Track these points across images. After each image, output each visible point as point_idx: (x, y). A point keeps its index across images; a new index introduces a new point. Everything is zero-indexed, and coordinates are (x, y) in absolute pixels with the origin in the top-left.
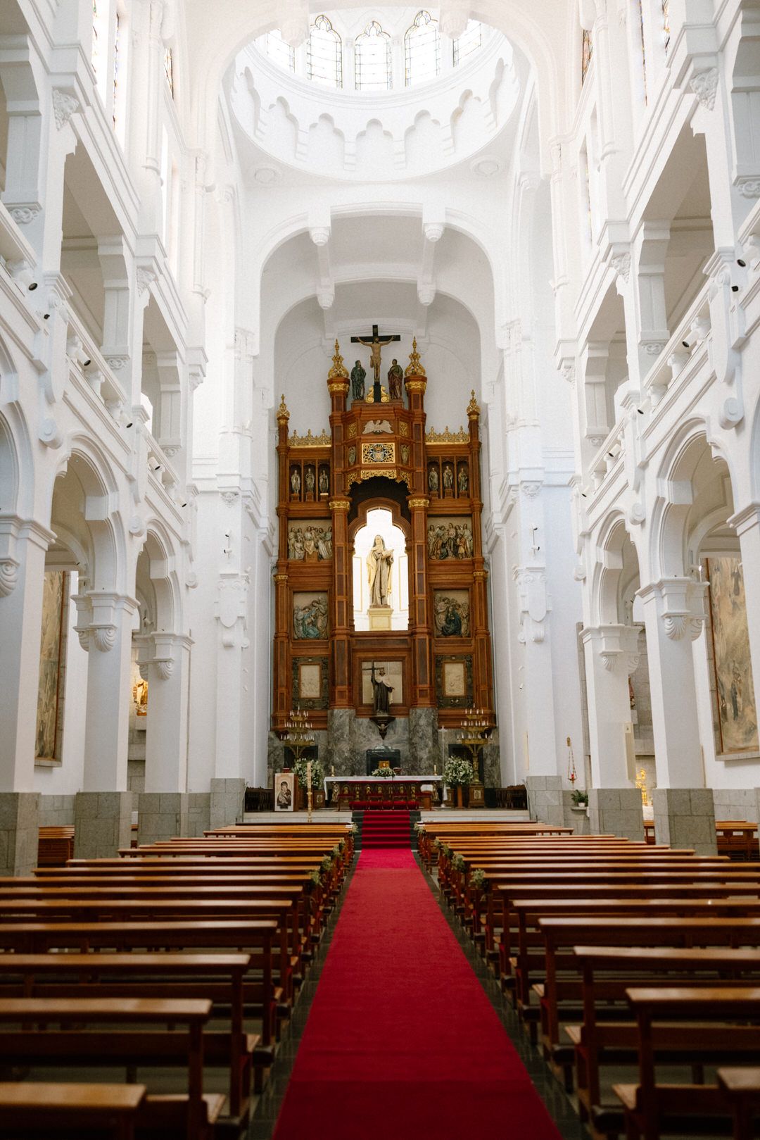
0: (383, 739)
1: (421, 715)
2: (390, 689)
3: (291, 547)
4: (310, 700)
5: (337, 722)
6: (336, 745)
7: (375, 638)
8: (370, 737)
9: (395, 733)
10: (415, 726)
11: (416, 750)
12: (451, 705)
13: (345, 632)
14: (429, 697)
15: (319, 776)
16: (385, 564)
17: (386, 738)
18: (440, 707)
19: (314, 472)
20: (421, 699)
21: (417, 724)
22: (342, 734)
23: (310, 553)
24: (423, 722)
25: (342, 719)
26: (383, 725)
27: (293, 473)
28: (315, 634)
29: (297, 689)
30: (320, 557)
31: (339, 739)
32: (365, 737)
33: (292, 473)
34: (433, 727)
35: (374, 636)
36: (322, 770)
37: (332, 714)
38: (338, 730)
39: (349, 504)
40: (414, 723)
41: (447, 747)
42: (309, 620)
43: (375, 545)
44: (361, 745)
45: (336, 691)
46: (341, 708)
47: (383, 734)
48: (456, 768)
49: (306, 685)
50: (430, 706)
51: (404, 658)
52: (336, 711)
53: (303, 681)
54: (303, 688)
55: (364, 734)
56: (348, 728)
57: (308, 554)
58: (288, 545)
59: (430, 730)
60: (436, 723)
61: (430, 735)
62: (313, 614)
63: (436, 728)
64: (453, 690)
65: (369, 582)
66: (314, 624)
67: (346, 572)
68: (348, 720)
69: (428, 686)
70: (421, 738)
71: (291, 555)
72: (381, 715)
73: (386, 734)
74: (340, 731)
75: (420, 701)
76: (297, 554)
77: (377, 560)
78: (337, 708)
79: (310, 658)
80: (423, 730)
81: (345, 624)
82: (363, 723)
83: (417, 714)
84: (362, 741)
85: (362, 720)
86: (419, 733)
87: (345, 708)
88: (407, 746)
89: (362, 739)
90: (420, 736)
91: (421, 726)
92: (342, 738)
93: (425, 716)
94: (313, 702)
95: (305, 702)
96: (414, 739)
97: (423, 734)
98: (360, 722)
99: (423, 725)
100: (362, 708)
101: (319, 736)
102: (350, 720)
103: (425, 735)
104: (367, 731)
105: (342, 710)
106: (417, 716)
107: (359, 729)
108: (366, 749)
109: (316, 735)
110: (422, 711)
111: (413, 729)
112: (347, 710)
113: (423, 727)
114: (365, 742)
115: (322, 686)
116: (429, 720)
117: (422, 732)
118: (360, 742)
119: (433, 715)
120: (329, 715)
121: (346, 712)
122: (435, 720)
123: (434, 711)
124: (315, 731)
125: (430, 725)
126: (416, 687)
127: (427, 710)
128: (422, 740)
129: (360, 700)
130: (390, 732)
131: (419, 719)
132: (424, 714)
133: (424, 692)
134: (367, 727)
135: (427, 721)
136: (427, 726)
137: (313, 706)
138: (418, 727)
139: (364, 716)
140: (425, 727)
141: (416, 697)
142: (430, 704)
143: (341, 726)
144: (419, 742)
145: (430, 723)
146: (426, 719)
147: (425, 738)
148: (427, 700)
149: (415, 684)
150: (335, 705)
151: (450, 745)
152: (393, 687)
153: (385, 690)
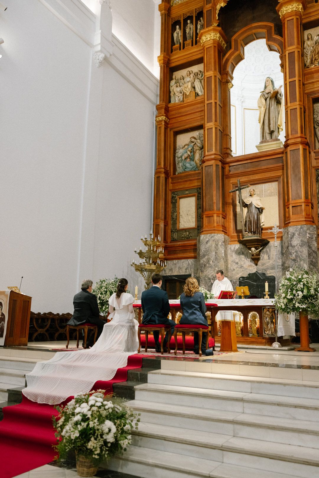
0: (256, 265)
1: (294, 234)
2: (260, 210)
5: (203, 248)
6: (202, 271)
7: (249, 161)
8: (242, 263)
9: (269, 258)
10: (288, 247)
13: (213, 157)
14: (304, 213)
17: (260, 263)
20: (294, 216)
21: (290, 245)
22: (208, 261)
23: (188, 94)
24: (296, 241)
25: (209, 244)
26: (253, 249)
28: (191, 167)
29: (176, 220)
30: (197, 95)
31: (205, 265)
32: (237, 263)
34: (310, 247)
35: (247, 160)
38: (204, 256)
40: (286, 244)
42: (186, 155)
44: (234, 272)
45: (204, 216)
46: (207, 234)
47: (256, 260)
50: (304, 223)
52: (202, 237)
55: (237, 261)
56: (214, 253)
57: (186, 94)
58: (170, 92)
59: (305, 251)
60: (314, 243)
61: (305, 256)
62: (190, 149)
66: (192, 158)
67: (216, 99)
68: (214, 245)
69: (303, 200)
70: (294, 260)
71: (172, 99)
73: (258, 259)
74: (206, 257)
75: (293, 218)
77: (266, 100)
78: (204, 234)
79: (186, 190)
80: (296, 252)
81: (214, 150)
82: (235, 249)
83: (289, 233)
84: (235, 267)
85: (234, 246)
86: (291, 254)
87: (211, 233)
88: (282, 272)
89: (235, 266)
90: (293, 258)
91: (294, 247)
92: (209, 264)
93: (299, 235)
94: (189, 232)
95: (181, 232)
96: (287, 262)
97: (296, 256)
98: (233, 248)
99: (297, 245)
100: (236, 234)
101: (192, 265)
102: (217, 245)
103: (299, 257)
104: (239, 257)
105: (209, 235)
106: (289, 236)
107: (232, 256)
108: (239, 276)
109: (189, 263)
110: (295, 229)
111: (286, 251)
112: (213, 235)
113: (296, 248)
114: (238, 269)
115: (198, 216)
116: (303, 239)
117: (295, 253)
118: (232, 269)
119: (309, 233)
120: (197, 242)
121: (212, 237)
122: (312, 238)
123: (311, 229)
124: (189, 260)
125: (304, 244)
126: (288, 204)
127: (301, 228)
128: (295, 263)
129: (234, 227)
130: (264, 257)
131: (291, 238)
132: (298, 233)
133: (299, 208)
134: (239, 253)
135: (301, 241)
136: (301, 246)
137: (189, 236)
138: (290, 248)
139: (237, 242)
140: (299, 247)
141: (289, 214)
142: (305, 221)
143: (207, 251)
144: (291, 265)
145: (305, 242)
146: (299, 238)
147: (299, 260)
148: (301, 217)
149: (288, 200)
150: (203, 231)
152: (264, 207)
153: (255, 211)
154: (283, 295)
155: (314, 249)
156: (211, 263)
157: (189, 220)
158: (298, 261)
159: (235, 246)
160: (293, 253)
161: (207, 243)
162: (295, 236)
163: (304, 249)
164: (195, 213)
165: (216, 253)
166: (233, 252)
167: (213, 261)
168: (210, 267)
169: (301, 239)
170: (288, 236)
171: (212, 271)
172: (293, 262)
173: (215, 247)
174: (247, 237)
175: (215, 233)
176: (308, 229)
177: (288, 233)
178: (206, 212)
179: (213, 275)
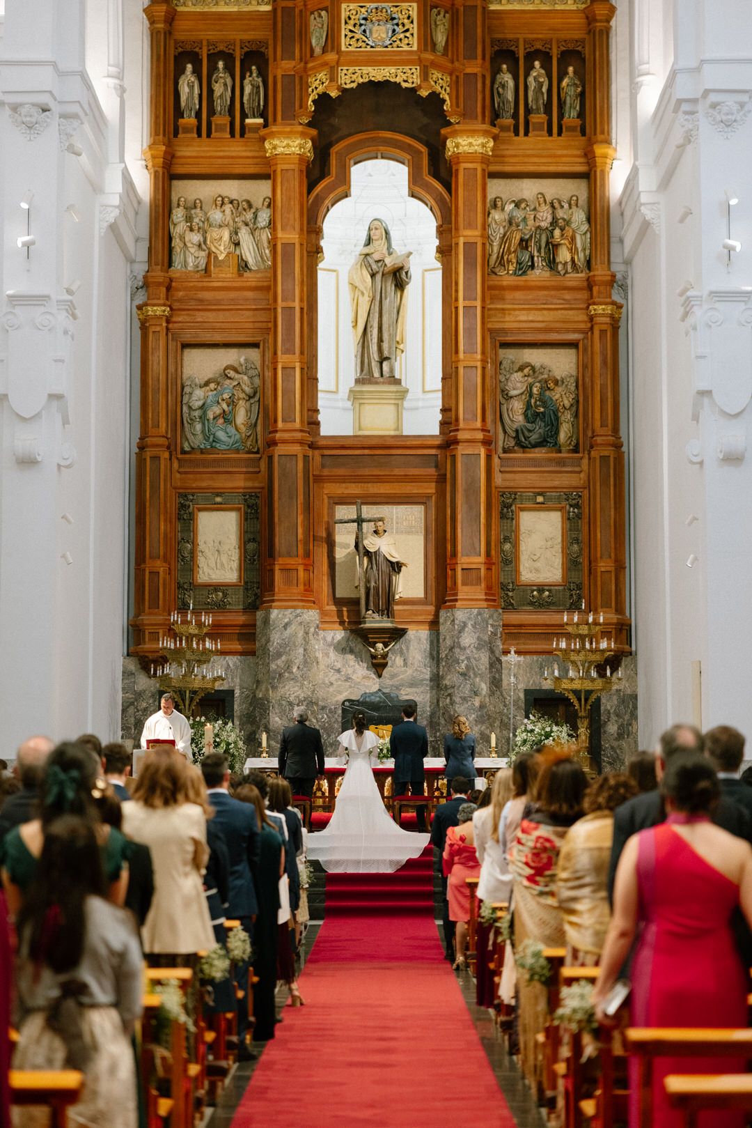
0: (380, 676)
1: (465, 625)
2: (396, 567)
3: (176, 243)
4: (216, 587)
5: (276, 638)
6: (274, 688)
7: (366, 452)
8: (350, 671)
9: (405, 664)
10: (451, 649)
11: (452, 703)
12: (532, 604)
13: (298, 435)
14: (483, 585)
15: (233, 755)
16: (390, 287)
17: (386, 672)
18: (509, 607)
19: (230, 69)
20: (466, 589)
21: (455, 645)
22: (288, 667)
23: (221, 257)
24: (468, 639)
25: (289, 631)
26: (380, 646)
27: (183, 71)
28: (231, 441)
29: (189, 564)
30: (243, 266)
31: (280, 675)
32: (338, 671)
33: (179, 72)
34: (492, 651)
35: (364, 448)
36: (241, 744)
37: (266, 621)
38: (279, 655)
39: (310, 144)
40: (449, 642)
41: (522, 695)
42: (217, 410)
43: (369, 241)
44: (331, 689)
45: (277, 567)
46: (287, 608)
47: (379, 666)
48: (541, 741)
49: (208, 554)
50: (484, 604)
51: (429, 497)
52: (274, 614)
53: (202, 546)
54: (201, 561)
55: (338, 665)
56: (301, 651)
57: (216, 257)
58: (170, 238)
59: (484, 658)
60: (499, 643)
61: (483, 667)
62: (226, 396)
63: (497, 653)
64: (537, 570)
65: (355, 326)
66: (227, 418)
67: (301, 300)
68: (301, 634)
69: (482, 559)
70: (463, 674)
71: (178, 260)
72: (374, 621)
73: (384, 665)
74: (284, 658)
75: (464, 592)
76: (189, 258)
77: (373, 276)
78: (278, 608)
79: (218, 495)
80: (468, 658)
81: (298, 420)
82: (335, 641)
83: (456, 622)
84: (333, 679)
85: (332, 634)
86: (459, 663)
87: (295, 608)
88: (431, 692)
89: (333, 677)
90: (461, 670)
91: (465, 648)
92: (289, 673)
93: (474, 626)
94: (223, 593)
95: (205, 593)
96: (449, 677)
97: (468, 667)
98: (329, 639)
99: (469, 646)
100: (334, 608)
101: (237, 668)
102: (307, 633)
103: (474, 669)
104: (344, 658)
105: (290, 610)
106: (456, 627)
107: (327, 655)
108: (341, 698)
109: (228, 665)
110: (467, 615)
111: (446, 656)
112: (298, 611)
113: (468, 651)
114: (340, 683)
115: (245, 557)
116: (481, 635)
117: (466, 662)
118: (327, 682)
119: (492, 625)
120: (259, 622)
121: (296, 616)
122: (496, 635)
123: (495, 615)
124: (227, 658)
125: (484, 646)
126: (454, 562)
127: (479, 614)
128: (466, 679)
129: (331, 590)
130: (395, 661)
131: (460, 632)
132: (472, 623)
133: (474, 573)
134: (343, 649)
135: (478, 638)
136: (477, 648)
137: (223, 601)
138: (457, 650)
139: (337, 626)
140: (474, 650)
141: (455, 583)
142: (486, 600)
143: (287, 646)
144: (457, 685)
145: (485, 641)
146: (475, 633)
147: (472, 676)
148: (479, 592)
149: (454, 554)
150: (273, 601)
151: (527, 692)
152: (402, 561)
153: (385, 567)
155: (497, 656)
156: (295, 670)
157: (222, 565)
158: (470, 677)
159: (335, 634)
160: (463, 661)
161: (285, 627)
162: (466, 629)
163: (482, 655)
164: (237, 551)
165: (305, 650)
166: (330, 646)
167: (298, 668)
168: (293, 679)
169: (477, 635)
170: (453, 625)
171: (296, 689)
172: (462, 678)
173: (304, 639)
174: (371, 622)
175: (303, 607)
176: (491, 617)
177: (453, 621)
178: (280, 559)
179: (298, 697)
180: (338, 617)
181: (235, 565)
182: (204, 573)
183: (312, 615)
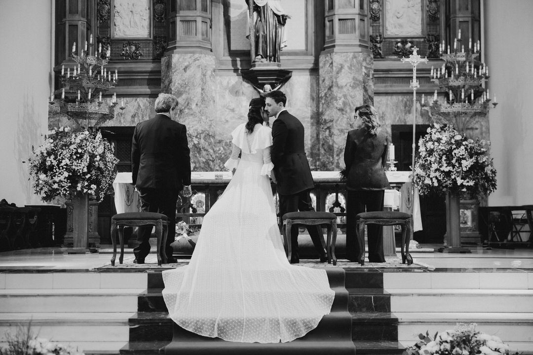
1: (342, 67)
2: (282, 20)
4: (129, 42)
5: (177, 79)
10: (330, 88)
11: (331, 135)
12: (396, 53)
14: (357, 33)
18: (378, 56)
20: (342, 36)
21: (334, 85)
22: (188, 104)
24: (345, 79)
25: (188, 73)
29: (107, 22)
32: (233, 110)
34: (366, 90)
37: (169, 65)
38: (180, 93)
40: (327, 83)
41: (389, 130)
44: (227, 126)
45: (178, 19)
46: (186, 53)
49: (123, 14)
50: (360, 49)
52: (176, 58)
53: (118, 8)
54: (118, 20)
55: (233, 106)
56: (199, 90)
59: (359, 96)
60: (371, 83)
63: (370, 92)
64: (401, 26)
68: (199, 75)
69: (357, 10)
70: (341, 110)
74: (184, 96)
75: (340, 38)
78: (178, 53)
80: (345, 96)
82: (230, 85)
83: (334, 64)
84: (228, 118)
85: (227, 80)
86: (337, 100)
87: (193, 53)
88: (312, 128)
90: (339, 106)
91: (342, 87)
92: (189, 109)
93: (350, 68)
94: (136, 46)
95: (121, 46)
96: (327, 113)
97: (345, 104)
98: (225, 83)
99: (346, 85)
100: (229, 58)
101: (146, 108)
102: (204, 75)
103: (350, 105)
104: (237, 100)
105: (189, 55)
106: (334, 68)
107: (223, 97)
109: (139, 106)
110: (344, 58)
111: (326, 94)
112: (197, 56)
113: (345, 90)
114: (234, 120)
115: (154, 16)
116: (356, 76)
117: (343, 99)
118: (223, 120)
119: (366, 68)
120: (163, 68)
121: (195, 60)
122: (368, 76)
123: (368, 59)
124: (138, 99)
125: (358, 85)
126: (332, 13)
127: (355, 57)
128: (343, 114)
129: (226, 44)
131: (338, 73)
132: (349, 65)
133: (349, 23)
135: (354, 78)
136: (353, 87)
137: (136, 53)
138: (335, 89)
139: (232, 72)
140: (350, 89)
141: (332, 32)
142: (360, 46)
143: (186, 86)
144: (335, 119)
145: (360, 81)
146: (351, 73)
147: (348, 111)
148: (353, 39)
149: (332, 7)
150: (175, 48)
151: (394, 127)
153: (272, 20)
154: (435, 166)
155: (370, 94)
156: (193, 106)
157: (135, 23)
158: (346, 112)
159: (230, 80)
160: (340, 98)
161: (185, 69)
162: (343, 70)
163: (357, 93)
164: (148, 11)
165: (203, 89)
166: (225, 89)
167: (197, 105)
168: (192, 114)
169: (352, 76)
170: (332, 68)
171: (195, 123)
172: (339, 113)
173: (202, 79)
174: (260, 65)
175: (201, 53)
176: (365, 60)
177: (332, 63)
178: (181, 12)
179: (196, 130)
180: (233, 66)
181: (146, 23)
182: (120, 30)
183: (208, 60)
